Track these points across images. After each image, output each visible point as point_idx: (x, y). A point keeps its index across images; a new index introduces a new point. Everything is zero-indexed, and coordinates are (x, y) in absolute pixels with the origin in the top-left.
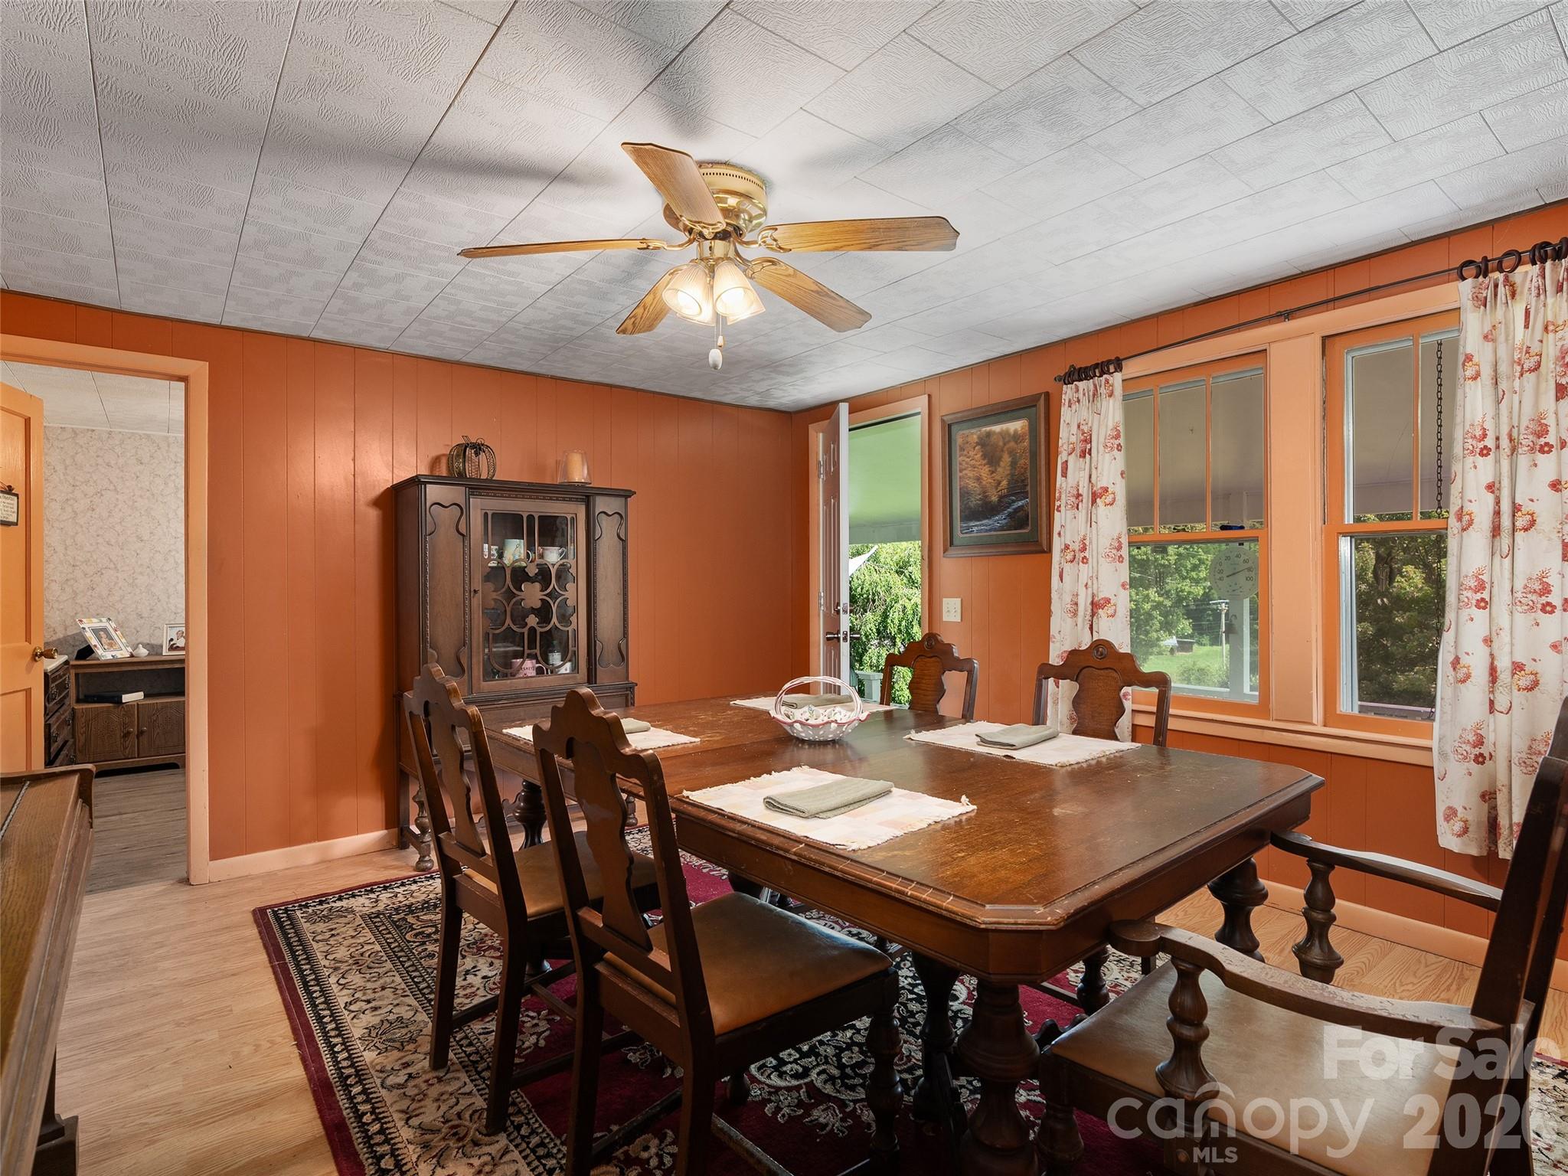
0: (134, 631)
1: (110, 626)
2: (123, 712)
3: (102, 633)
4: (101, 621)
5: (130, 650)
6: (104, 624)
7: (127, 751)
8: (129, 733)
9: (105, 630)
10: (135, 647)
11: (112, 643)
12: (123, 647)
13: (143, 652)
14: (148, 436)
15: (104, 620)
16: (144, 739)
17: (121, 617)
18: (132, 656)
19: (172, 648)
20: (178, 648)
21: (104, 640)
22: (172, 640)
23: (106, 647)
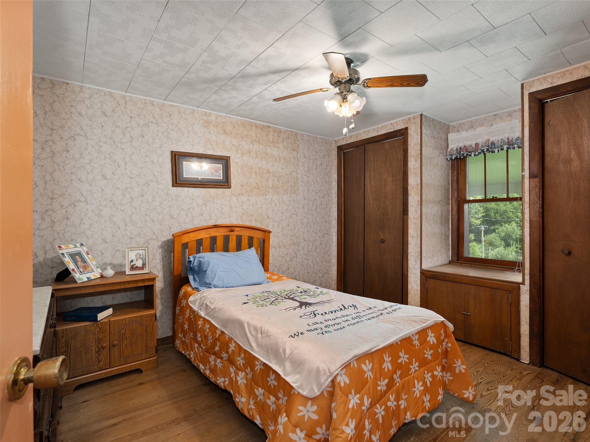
0: (100, 253)
1: (83, 250)
2: (98, 329)
3: (77, 257)
4: (76, 247)
5: (99, 270)
6: (79, 249)
7: (101, 364)
8: (103, 348)
9: (79, 254)
10: (104, 269)
11: (86, 267)
12: (94, 269)
13: (110, 272)
14: (111, 94)
15: (78, 245)
16: (115, 351)
17: (90, 242)
18: (102, 277)
19: (133, 268)
20: (137, 268)
21: (80, 264)
22: (132, 261)
23: (82, 270)
